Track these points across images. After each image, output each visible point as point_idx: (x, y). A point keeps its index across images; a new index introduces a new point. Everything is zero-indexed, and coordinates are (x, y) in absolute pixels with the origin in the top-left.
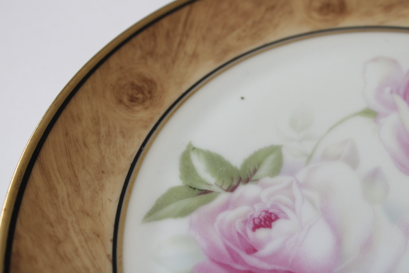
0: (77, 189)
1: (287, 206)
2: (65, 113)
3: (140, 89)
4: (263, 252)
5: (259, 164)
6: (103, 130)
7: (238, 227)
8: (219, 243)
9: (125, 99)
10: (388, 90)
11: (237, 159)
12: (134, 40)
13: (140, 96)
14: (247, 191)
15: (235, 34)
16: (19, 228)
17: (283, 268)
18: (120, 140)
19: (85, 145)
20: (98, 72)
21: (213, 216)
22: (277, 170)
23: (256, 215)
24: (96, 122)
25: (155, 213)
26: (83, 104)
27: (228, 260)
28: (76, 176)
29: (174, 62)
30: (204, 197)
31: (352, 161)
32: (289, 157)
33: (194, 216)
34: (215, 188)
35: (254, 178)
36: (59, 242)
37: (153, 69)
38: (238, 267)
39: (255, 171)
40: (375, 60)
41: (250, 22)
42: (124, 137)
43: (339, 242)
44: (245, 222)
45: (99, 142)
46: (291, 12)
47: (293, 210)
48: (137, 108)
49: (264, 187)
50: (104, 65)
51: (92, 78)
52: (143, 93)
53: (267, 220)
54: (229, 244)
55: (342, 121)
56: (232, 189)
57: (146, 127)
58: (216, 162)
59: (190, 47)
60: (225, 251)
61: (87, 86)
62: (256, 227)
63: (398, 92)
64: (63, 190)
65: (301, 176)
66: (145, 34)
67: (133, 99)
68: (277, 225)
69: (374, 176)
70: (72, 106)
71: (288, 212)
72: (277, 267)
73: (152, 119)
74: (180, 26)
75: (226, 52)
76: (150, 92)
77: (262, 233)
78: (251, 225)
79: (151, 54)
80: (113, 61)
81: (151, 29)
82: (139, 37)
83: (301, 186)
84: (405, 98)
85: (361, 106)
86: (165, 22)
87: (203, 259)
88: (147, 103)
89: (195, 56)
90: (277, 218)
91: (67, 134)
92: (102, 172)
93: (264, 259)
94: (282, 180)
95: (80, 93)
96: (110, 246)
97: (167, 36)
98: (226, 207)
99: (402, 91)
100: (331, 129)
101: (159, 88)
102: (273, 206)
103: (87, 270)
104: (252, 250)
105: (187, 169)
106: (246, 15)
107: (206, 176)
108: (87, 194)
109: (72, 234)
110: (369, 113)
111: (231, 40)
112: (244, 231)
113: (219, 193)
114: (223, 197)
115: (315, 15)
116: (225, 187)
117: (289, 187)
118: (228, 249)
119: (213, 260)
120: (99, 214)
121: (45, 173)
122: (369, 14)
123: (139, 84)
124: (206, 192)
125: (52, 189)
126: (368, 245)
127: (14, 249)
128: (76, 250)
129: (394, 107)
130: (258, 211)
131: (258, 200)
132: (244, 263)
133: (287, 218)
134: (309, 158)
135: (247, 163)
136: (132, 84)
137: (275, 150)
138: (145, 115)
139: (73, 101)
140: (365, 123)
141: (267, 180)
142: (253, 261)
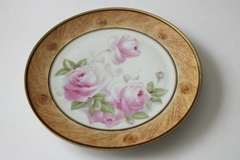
0: (40, 69)
1: (87, 72)
2: (36, 52)
3: (53, 46)
4: (81, 81)
5: (81, 63)
6: (45, 56)
7: (76, 76)
8: (71, 80)
9: (49, 49)
10: (114, 44)
11: (76, 62)
12: (51, 34)
13: (53, 48)
14: (78, 69)
15: (77, 31)
16: (28, 77)
17: (85, 84)
18: (49, 58)
19: (41, 60)
20: (42, 42)
21: (70, 75)
22: (85, 64)
23: (80, 74)
24: (43, 54)
25: (57, 74)
26: (39, 50)
27: (73, 83)
28: (39, 67)
29: (61, 39)
30: (68, 70)
31: (103, 62)
32: (88, 61)
33: (66, 75)
34: (70, 69)
35: (80, 66)
36: (37, 80)
37: (56, 41)
38: (75, 84)
39: (80, 65)
40: (112, 37)
41: (81, 27)
42: (49, 57)
43: (98, 79)
44: (77, 75)
45: (44, 59)
46: (92, 24)
47: (88, 73)
48: (52, 51)
49: (82, 68)
50: (44, 40)
51: (41, 44)
52: (54, 47)
53: (82, 75)
54: (73, 80)
55: (102, 53)
56: (75, 69)
57: (55, 55)
58: (71, 63)
59: (65, 35)
60: (72, 81)
61: (40, 46)
62: (80, 76)
63: (116, 45)
64: (37, 70)
65: (91, 66)
66: (54, 31)
67: (51, 49)
68: (84, 76)
69: (108, 65)
70: (37, 50)
71: (87, 73)
72: (84, 84)
73: (56, 53)
74: (63, 29)
75: (74, 36)
76: (55, 47)
77: (81, 78)
78: (79, 76)
79: (56, 37)
80: (46, 39)
81: (55, 30)
82: (52, 32)
83: (91, 68)
84: (118, 47)
85: (107, 49)
86: (59, 28)
87: (68, 83)
88: (55, 49)
89: (66, 37)
90: (84, 74)
91: (36, 57)
92: (45, 66)
93: (81, 83)
94: (86, 66)
95: (39, 47)
96: (48, 81)
97: (60, 32)
98: (73, 72)
99: (117, 45)
100: (99, 55)
101: (58, 45)
102: (84, 72)
103: (43, 85)
104: (78, 81)
105: (64, 64)
106: (80, 25)
107: (69, 66)
108: (42, 70)
109: (39, 78)
110: (109, 50)
111: (76, 32)
112: (77, 77)
113: (72, 70)
114: (73, 70)
115: (98, 25)
116: (73, 68)
117: (88, 68)
118: (73, 81)
119: (70, 83)
120: (45, 74)
121: (32, 66)
122: (112, 24)
123: (53, 45)
124: (69, 69)
125: (34, 69)
126: (104, 80)
127: (28, 81)
128: (40, 82)
129: (115, 49)
130: (80, 73)
131: (80, 71)
132: (76, 84)
133: (87, 74)
134: (93, 61)
135: (78, 63)
136: (51, 45)
137: (85, 60)
138: (54, 52)
139: (37, 49)
140: (107, 53)
141: (83, 67)
142: (78, 83)
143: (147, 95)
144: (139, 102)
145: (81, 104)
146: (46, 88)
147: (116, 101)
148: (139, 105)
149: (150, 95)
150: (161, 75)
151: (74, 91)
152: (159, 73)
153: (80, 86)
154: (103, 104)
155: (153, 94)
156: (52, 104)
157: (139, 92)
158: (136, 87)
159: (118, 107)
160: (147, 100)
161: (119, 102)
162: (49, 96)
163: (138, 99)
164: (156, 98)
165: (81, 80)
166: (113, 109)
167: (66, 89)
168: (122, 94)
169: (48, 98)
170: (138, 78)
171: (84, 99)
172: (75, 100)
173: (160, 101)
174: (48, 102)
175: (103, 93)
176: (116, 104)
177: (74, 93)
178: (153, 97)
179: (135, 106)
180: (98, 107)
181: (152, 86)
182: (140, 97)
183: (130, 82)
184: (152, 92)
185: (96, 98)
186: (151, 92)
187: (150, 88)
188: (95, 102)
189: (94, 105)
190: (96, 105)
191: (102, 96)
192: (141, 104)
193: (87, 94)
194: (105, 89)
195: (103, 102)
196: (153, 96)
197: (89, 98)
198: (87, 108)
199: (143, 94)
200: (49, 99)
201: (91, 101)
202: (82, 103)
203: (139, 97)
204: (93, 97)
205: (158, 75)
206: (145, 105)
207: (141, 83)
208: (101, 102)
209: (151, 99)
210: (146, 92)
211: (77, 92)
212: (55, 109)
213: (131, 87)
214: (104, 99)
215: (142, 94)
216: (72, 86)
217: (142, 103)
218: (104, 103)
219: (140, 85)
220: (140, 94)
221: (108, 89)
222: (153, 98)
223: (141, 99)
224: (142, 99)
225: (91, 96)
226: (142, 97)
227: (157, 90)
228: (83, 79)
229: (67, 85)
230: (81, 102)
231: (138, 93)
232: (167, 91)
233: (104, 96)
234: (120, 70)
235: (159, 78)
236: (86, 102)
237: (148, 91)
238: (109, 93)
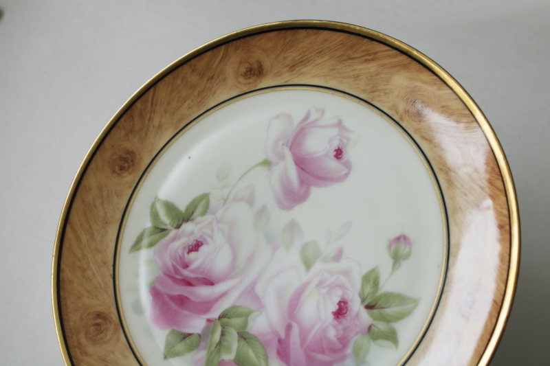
0: (92, 236)
1: (209, 236)
2: (81, 187)
3: (125, 160)
4: (192, 267)
5: (195, 208)
6: (105, 194)
7: (180, 252)
8: (169, 262)
9: (117, 169)
10: (281, 143)
11: (182, 206)
12: (119, 124)
13: (126, 165)
14: (187, 227)
15: (186, 104)
16: (62, 266)
17: (201, 276)
18: (115, 199)
19: (95, 206)
20: (98, 153)
21: (166, 246)
22: (205, 212)
23: (190, 243)
24: (100, 189)
25: (136, 246)
26: (91, 179)
27: (173, 274)
28: (91, 228)
29: (146, 135)
30: (162, 233)
31: (250, 201)
32: (214, 201)
33: (157, 246)
34: (169, 227)
35: (192, 218)
36: (84, 270)
37: (133, 143)
38: (178, 277)
39: (193, 213)
40: (277, 117)
41: (196, 93)
42: (117, 196)
43: (235, 258)
44: (184, 248)
45: (103, 203)
46: (225, 80)
47: (212, 238)
48: (124, 174)
49: (197, 224)
50: (102, 147)
51: (94, 158)
52: (128, 163)
53: (196, 247)
54: (174, 263)
55: (248, 171)
56: (178, 227)
57: (130, 187)
58: (170, 207)
59: (156, 122)
60: (171, 268)
61: (93, 165)
62: (190, 251)
63: (287, 145)
64: (84, 238)
65: (219, 214)
66: (125, 117)
67: (122, 168)
68: (203, 249)
69: (263, 211)
70: (84, 182)
71: (209, 240)
72: (199, 276)
73: (134, 180)
74: (149, 104)
75: (180, 120)
76: (132, 161)
77: (193, 255)
78: (187, 250)
79: (131, 131)
80: (107, 143)
81: (129, 112)
82: (122, 120)
83: (219, 221)
84: (290, 149)
85: (261, 158)
86: (138, 104)
87: (160, 273)
88: (131, 170)
89: (160, 127)
90: (202, 244)
91: (83, 201)
92: (106, 223)
93: (192, 271)
94: (208, 218)
95: (89, 171)
96: (112, 268)
97: (141, 115)
98: (174, 239)
99: (289, 144)
100: (241, 178)
101: (138, 156)
102: (201, 237)
103: (100, 284)
104: (186, 266)
105: (155, 216)
106: (193, 87)
107: (165, 220)
108: (98, 238)
109: (91, 264)
110: (267, 163)
111: (184, 110)
112: (183, 254)
113: (171, 230)
114: (173, 232)
115: (241, 80)
116: (175, 226)
117: (211, 223)
118: (174, 266)
119: (165, 274)
120: (106, 250)
121: (74, 230)
122: (279, 74)
123: (125, 156)
124: (164, 230)
125: (78, 239)
126: (250, 259)
127: (61, 278)
128: (94, 274)
129: (282, 157)
130: (191, 241)
131: (192, 233)
132: (181, 275)
133: (207, 244)
134: (225, 200)
135: (188, 208)
136: (121, 157)
137: (205, 197)
138: (129, 178)
139: (85, 178)
140: (262, 171)
141: (199, 219)
142: (186, 273)
143: (357, 315)
144: (334, 339)
145: (188, 341)
146: (107, 292)
147: (275, 333)
148: (333, 350)
149: (365, 317)
150: (403, 249)
151: (172, 298)
152: (398, 239)
153: (188, 283)
154: (243, 342)
155: (375, 311)
156: (118, 340)
157: (339, 304)
158: (332, 287)
159: (279, 353)
160: (357, 333)
161: (283, 335)
162: (113, 316)
163: (335, 327)
164: (381, 326)
165: (191, 263)
166: (266, 358)
167: (156, 293)
168: (292, 308)
169: (110, 322)
170: (338, 256)
171: (197, 324)
172: (176, 328)
173: (392, 337)
174: (109, 335)
175: (246, 304)
176: (275, 342)
177: (173, 305)
178: (376, 323)
179: (323, 352)
180: (228, 350)
181: (376, 284)
182: (340, 323)
183: (318, 266)
184: (372, 304)
185: (225, 320)
186: (369, 307)
187: (368, 290)
188: (223, 334)
189: (220, 343)
190: (224, 343)
191: (240, 315)
192: (340, 346)
193: (205, 306)
194: (250, 292)
195: (244, 336)
196: (375, 318)
197: (209, 320)
198: (202, 354)
199: (348, 313)
200: (112, 327)
201: (213, 333)
202: (192, 338)
203: (336, 323)
204: (221, 317)
205: (393, 247)
206: (349, 350)
207: (346, 273)
208: (238, 334)
209: (370, 328)
210: (356, 306)
211: (182, 301)
212: (126, 357)
213: (319, 285)
214: (245, 324)
215: (344, 311)
216: (170, 282)
217: (344, 341)
218: (245, 339)
219: (344, 280)
220: (341, 311)
221: (259, 290)
222: (373, 328)
223: (341, 327)
224: (344, 330)
225: (215, 314)
226: (346, 321)
227: (389, 297)
228: (197, 259)
229: (158, 280)
230: (189, 335)
231: (335, 308)
232: (415, 302)
233: (246, 315)
234: (293, 227)
235: (397, 258)
236: (199, 335)
237: (363, 301)
238: (261, 306)
